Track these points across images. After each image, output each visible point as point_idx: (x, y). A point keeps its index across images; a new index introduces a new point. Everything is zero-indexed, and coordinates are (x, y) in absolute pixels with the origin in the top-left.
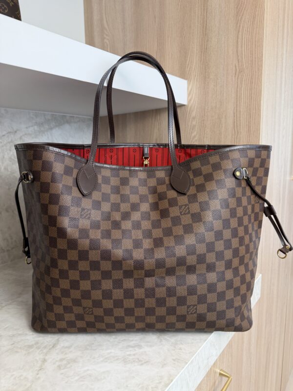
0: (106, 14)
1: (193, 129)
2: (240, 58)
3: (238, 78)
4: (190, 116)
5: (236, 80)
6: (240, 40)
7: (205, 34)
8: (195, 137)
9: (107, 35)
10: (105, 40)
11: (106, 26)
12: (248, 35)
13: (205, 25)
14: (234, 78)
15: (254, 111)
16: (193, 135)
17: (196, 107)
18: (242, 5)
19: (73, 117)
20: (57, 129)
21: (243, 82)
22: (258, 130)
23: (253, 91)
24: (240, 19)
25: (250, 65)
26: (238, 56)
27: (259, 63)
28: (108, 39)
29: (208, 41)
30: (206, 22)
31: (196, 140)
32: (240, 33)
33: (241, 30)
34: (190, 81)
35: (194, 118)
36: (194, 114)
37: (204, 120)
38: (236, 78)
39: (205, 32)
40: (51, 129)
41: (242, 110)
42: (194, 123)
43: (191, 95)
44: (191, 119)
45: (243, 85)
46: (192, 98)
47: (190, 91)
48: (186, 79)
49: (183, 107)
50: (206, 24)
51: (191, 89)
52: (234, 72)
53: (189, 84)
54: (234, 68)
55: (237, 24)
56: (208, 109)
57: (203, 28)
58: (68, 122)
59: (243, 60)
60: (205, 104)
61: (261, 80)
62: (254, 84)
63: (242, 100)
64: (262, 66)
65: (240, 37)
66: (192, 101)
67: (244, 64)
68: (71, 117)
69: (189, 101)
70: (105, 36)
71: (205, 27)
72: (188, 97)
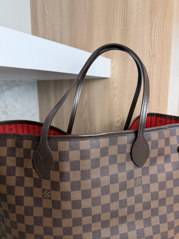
0: (47, 3)
1: (115, 96)
2: (153, 45)
3: (151, 61)
4: (113, 86)
5: (150, 62)
6: (153, 32)
7: (126, 24)
8: (116, 102)
9: (48, 19)
10: (47, 23)
11: (47, 13)
12: (160, 28)
13: (125, 18)
14: (148, 60)
15: (163, 87)
16: (115, 100)
17: (117, 80)
18: (156, 4)
19: (22, 81)
20: (8, 91)
21: (155, 64)
22: (166, 102)
23: (163, 72)
24: (153, 16)
25: (161, 52)
26: (151, 44)
27: (168, 50)
28: (48, 23)
29: (127, 30)
30: (127, 15)
31: (117, 105)
32: (154, 26)
33: (154, 24)
34: (113, 60)
35: (116, 88)
36: (115, 85)
37: (123, 90)
38: (150, 60)
39: (126, 23)
40: (3, 92)
41: (154, 85)
42: (116, 92)
43: (114, 71)
44: (113, 89)
45: (155, 66)
46: (114, 73)
47: (113, 68)
48: (110, 58)
49: (107, 79)
50: (127, 17)
51: (114, 66)
52: (148, 56)
53: (112, 62)
54: (148, 53)
55: (151, 19)
56: (127, 83)
57: (124, 20)
58: (18, 85)
59: (156, 47)
60: (124, 78)
61: (170, 64)
62: (163, 66)
63: (154, 78)
64: (170, 53)
65: (153, 29)
66: (114, 75)
67: (156, 50)
68: (20, 81)
69: (112, 75)
70: (46, 20)
71: (125, 19)
72: (111, 72)
